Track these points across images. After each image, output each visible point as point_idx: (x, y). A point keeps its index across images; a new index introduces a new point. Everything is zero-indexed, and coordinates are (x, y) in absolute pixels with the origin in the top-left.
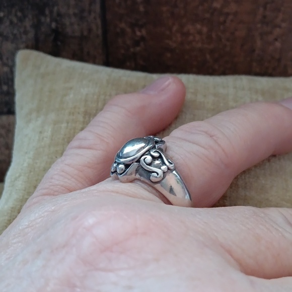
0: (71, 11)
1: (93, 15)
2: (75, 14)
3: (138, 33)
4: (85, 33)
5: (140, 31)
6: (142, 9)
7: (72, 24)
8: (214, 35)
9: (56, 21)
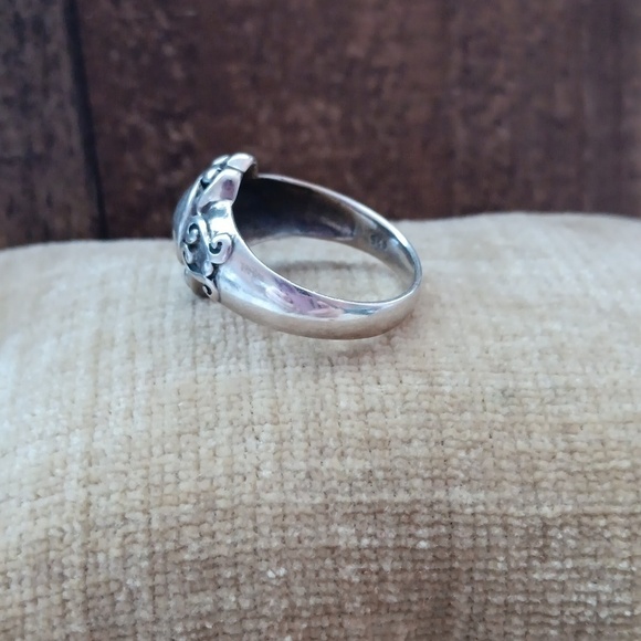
3: (175, 136)
4: (38, 148)
5: (179, 129)
6: (177, 72)
8: (357, 124)
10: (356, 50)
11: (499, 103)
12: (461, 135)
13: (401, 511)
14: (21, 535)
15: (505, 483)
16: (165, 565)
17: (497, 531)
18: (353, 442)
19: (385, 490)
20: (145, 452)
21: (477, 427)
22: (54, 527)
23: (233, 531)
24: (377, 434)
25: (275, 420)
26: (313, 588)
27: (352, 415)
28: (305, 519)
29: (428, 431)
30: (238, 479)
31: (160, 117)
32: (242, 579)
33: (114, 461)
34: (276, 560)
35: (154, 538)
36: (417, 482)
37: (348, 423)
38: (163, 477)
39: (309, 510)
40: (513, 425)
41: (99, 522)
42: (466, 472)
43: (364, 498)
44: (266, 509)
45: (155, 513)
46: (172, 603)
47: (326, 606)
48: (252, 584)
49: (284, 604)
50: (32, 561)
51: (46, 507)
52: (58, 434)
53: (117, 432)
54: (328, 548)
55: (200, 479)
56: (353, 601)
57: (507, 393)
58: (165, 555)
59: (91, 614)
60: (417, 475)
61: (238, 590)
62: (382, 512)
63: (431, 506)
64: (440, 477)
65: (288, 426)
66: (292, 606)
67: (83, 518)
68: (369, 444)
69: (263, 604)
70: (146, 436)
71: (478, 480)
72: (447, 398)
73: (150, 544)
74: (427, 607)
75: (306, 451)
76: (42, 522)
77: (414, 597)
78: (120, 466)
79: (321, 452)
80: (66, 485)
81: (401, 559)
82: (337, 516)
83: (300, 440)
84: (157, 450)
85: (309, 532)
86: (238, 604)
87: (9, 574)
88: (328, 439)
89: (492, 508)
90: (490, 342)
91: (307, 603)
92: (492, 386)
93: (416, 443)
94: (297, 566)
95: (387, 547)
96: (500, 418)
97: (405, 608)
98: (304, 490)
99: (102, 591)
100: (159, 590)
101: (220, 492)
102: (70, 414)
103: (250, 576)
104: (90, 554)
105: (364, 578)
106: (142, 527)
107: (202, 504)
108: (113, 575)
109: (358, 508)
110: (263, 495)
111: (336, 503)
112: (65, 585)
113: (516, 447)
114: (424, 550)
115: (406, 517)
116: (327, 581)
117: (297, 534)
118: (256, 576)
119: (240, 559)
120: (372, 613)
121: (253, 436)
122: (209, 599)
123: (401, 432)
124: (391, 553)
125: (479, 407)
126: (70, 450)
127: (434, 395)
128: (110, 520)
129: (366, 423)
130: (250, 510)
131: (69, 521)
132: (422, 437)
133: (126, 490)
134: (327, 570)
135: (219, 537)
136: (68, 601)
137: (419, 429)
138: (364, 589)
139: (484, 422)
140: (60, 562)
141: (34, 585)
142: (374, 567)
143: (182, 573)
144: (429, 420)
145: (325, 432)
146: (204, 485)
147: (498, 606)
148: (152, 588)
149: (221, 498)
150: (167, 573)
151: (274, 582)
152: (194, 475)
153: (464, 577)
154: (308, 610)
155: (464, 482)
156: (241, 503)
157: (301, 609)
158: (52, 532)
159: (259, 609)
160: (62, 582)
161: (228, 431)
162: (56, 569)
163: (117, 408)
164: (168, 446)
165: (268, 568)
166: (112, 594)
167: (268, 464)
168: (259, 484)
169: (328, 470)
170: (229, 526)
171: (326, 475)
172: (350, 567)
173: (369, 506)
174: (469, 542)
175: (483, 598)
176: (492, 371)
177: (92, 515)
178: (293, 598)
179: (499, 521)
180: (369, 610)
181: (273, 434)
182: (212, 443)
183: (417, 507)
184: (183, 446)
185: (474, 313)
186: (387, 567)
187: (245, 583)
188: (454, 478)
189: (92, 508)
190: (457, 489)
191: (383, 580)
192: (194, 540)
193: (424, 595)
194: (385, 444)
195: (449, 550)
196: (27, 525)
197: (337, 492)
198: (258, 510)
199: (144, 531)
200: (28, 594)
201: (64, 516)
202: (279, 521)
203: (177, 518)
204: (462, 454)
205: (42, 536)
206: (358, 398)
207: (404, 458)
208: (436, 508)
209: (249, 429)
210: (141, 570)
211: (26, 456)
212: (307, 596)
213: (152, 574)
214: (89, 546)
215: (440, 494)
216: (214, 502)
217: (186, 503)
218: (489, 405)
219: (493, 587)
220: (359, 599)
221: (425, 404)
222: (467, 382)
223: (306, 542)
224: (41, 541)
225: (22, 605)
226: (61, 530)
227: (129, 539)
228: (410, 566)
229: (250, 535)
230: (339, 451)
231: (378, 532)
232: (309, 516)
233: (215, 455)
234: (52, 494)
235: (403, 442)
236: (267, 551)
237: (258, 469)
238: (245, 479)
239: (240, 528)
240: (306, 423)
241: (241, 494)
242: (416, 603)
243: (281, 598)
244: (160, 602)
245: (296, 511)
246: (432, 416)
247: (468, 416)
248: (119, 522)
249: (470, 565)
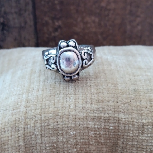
0: (13, 11)
1: (27, 13)
2: (16, 13)
3: (57, 24)
4: (23, 25)
5: (58, 22)
6: (58, 8)
7: (14, 19)
8: (102, 23)
9: (3, 17)
10: (103, 4)
11: (138, 20)
12: (128, 27)
13: (106, 119)
14: (9, 119)
15: (133, 113)
16: (44, 129)
17: (131, 125)
18: (94, 100)
19: (102, 113)
20: (41, 100)
21: (127, 99)
22: (17, 118)
23: (62, 122)
24: (101, 99)
25: (75, 94)
26: (82, 137)
27: (94, 93)
28: (81, 119)
29: (114, 99)
30: (64, 108)
31: (53, 19)
32: (64, 134)
33: (33, 102)
34: (73, 129)
35: (42, 122)
36: (111, 112)
37: (94, 95)
38: (45, 107)
39: (82, 117)
40: (136, 98)
41: (29, 117)
42: (123, 110)
43: (97, 115)
44: (71, 116)
45: (43, 116)
46: (46, 139)
47: (85, 142)
48: (67, 135)
49: (75, 141)
50: (11, 126)
51: (15, 113)
52: (20, 94)
53: (35, 95)
54: (86, 127)
55: (55, 108)
56: (92, 141)
57: (135, 90)
58: (45, 126)
59: (25, 140)
60: (111, 110)
61: (63, 137)
62: (101, 119)
63: (114, 118)
64: (117, 111)
65: (78, 96)
66: (77, 142)
67: (25, 116)
68: (98, 101)
69: (69, 140)
70: (42, 96)
71: (126, 112)
72: (120, 91)
73: (41, 123)
74: (111, 144)
75: (82, 102)
76: (14, 116)
77: (108, 141)
78: (35, 103)
79: (86, 103)
80: (21, 107)
81: (105, 131)
82: (89, 119)
83: (81, 99)
84: (44, 100)
85: (82, 123)
86: (63, 140)
87: (5, 129)
88: (88, 99)
89: (130, 120)
90: (131, 77)
91: (81, 141)
92: (131, 88)
93: (111, 102)
94: (78, 131)
95: (102, 128)
96: (133, 96)
97: (106, 144)
98: (81, 112)
99: (28, 135)
100: (43, 135)
101: (60, 111)
102: (23, 89)
103: (66, 133)
104: (26, 125)
105: (95, 135)
106: (39, 119)
107: (55, 114)
108: (31, 131)
109: (95, 118)
110: (71, 113)
111: (89, 116)
112: (19, 133)
113: (137, 104)
114: (111, 129)
115: (107, 121)
116: (86, 136)
117: (79, 123)
118: (68, 133)
119: (64, 128)
120: (97, 145)
121: (69, 97)
122: (55, 138)
123: (107, 99)
124: (103, 130)
125: (128, 93)
126: (23, 98)
127: (116, 89)
128: (31, 117)
129: (98, 96)
130: (67, 116)
131: (21, 116)
132: (112, 100)
133: (36, 109)
134: (86, 133)
135: (59, 123)
136: (20, 136)
137: (112, 98)
138: (95, 138)
139: (129, 97)
140: (18, 127)
141: (11, 132)
142: (98, 133)
143: (49, 131)
144: (115, 96)
145: (88, 98)
146: (56, 109)
147: (130, 145)
148: (41, 135)
149: (60, 113)
150: (45, 131)
151: (72, 135)
152: (53, 107)
153: (122, 137)
154: (81, 143)
155: (123, 112)
156: (65, 114)
157: (79, 142)
158: (17, 119)
159: (68, 142)
160: (18, 132)
161: (63, 96)
162: (17, 128)
163: (35, 88)
164: (47, 99)
165: (71, 131)
166: (31, 136)
167: (72, 105)
168: (70, 110)
169: (88, 107)
170: (61, 120)
171: (87, 109)
172: (92, 133)
173: (98, 117)
174: (123, 128)
175: (126, 143)
176: (132, 84)
177: (27, 115)
178: (77, 140)
179: (131, 123)
180: (96, 144)
181: (74, 97)
182: (58, 99)
183: (110, 118)
184: (51, 99)
185: (128, 69)
186: (102, 133)
187: (65, 135)
188: (120, 111)
189: (27, 113)
190: (121, 114)
191: (100, 136)
192: (52, 123)
193: (111, 141)
194: (103, 101)
195: (118, 130)
196: (10, 117)
197: (90, 113)
198: (69, 117)
199: (40, 120)
200: (10, 134)
201: (20, 115)
202: (74, 119)
203: (48, 117)
204: (123, 105)
205: (14, 120)
206: (96, 89)
207: (108, 105)
208: (115, 119)
209: (68, 96)
210: (38, 130)
211: (12, 99)
212: (80, 139)
213: (41, 131)
214: (26, 123)
215: (116, 115)
216: (58, 114)
217: (51, 113)
218: (130, 93)
219: (129, 140)
220: (94, 141)
221: (114, 92)
222: (125, 87)
223: (81, 125)
224: (14, 121)
225: (8, 137)
226: (19, 118)
227: (36, 122)
228: (107, 133)
229: (67, 123)
230: (91, 103)
231: (100, 124)
232: (82, 119)
233: (59, 102)
234: (18, 109)
235: (107, 101)
236: (71, 127)
237: (70, 106)
238: (66, 108)
239: (64, 121)
240: (83, 95)
241: (65, 112)
242: (109, 143)
243: (74, 139)
244: (43, 138)
245: (79, 117)
246: (115, 95)
247: (125, 95)
248: (33, 117)
249: (123, 134)
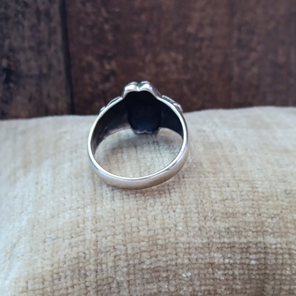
0: (26, 45)
1: (53, 48)
2: (31, 48)
3: (108, 67)
4: (45, 71)
5: (109, 63)
6: (110, 37)
7: (27, 60)
9: (8, 58)
10: (191, 29)
13: (243, 246)
14: (65, 255)
15: (289, 234)
16: (134, 270)
17: (287, 256)
18: (219, 214)
19: (235, 236)
20: (122, 217)
21: (276, 208)
22: (81, 252)
23: (166, 255)
24: (231, 210)
25: (182, 203)
26: (203, 282)
27: (218, 201)
28: (199, 250)
29: (254, 210)
30: (167, 231)
31: (101, 58)
32: (171, 277)
33: (108, 221)
34: (187, 268)
35: (129, 258)
36: (250, 233)
37: (216, 205)
38: (131, 229)
39: (201, 246)
40: (291, 207)
41: (103, 250)
42: (272, 229)
43: (226, 240)
44: (181, 245)
45: (129, 246)
46: (138, 288)
47: (209, 291)
48: (175, 280)
49: (191, 289)
50: (71, 268)
51: (77, 242)
52: (78, 208)
53: (108, 207)
54: (210, 263)
55: (149, 230)
56: (221, 288)
57: (287, 192)
58: (134, 266)
59: (99, 293)
60: (250, 230)
61: (168, 282)
62: (234, 247)
63: (256, 244)
64: (260, 231)
65: (189, 206)
66: (194, 290)
67: (94, 248)
68: (227, 215)
69: (180, 289)
70: (122, 209)
71: (277, 232)
72: (260, 194)
73: (127, 260)
74: (253, 291)
75: (198, 218)
76: (75, 249)
77: (248, 286)
78: (110, 223)
79: (205, 219)
80: (85, 232)
81: (243, 269)
82: (214, 249)
83: (195, 213)
84: (128, 216)
85: (201, 256)
86: (169, 290)
87: (61, 274)
88: (208, 213)
89: (284, 246)
90: (276, 168)
91: (201, 289)
92: (280, 189)
93: (248, 215)
94: (196, 272)
95: (237, 263)
96: (285, 204)
97: (244, 291)
98: (198, 236)
99: (104, 283)
100: (132, 282)
101: (159, 237)
102: (84, 198)
103: (175, 276)
104: (99, 265)
105: (226, 277)
106: (123, 252)
107: (151, 242)
108: (110, 275)
109: (223, 245)
110: (179, 238)
111: (213, 243)
112: (87, 279)
113: (293, 217)
114: (253, 265)
115: (246, 250)
116: (210, 279)
117: (195, 257)
118: (177, 276)
119: (169, 268)
120: (229, 294)
121: (172, 210)
122: (155, 287)
123: (241, 210)
124: (238, 266)
125: (275, 199)
126: (86, 216)
127: (254, 192)
128: (108, 249)
129: (225, 205)
130: (174, 245)
131: (88, 249)
132: (251, 212)
133: (114, 235)
134: (209, 274)
135: (159, 258)
136: (88, 287)
137: (249, 208)
138: (226, 282)
139: (278, 205)
140: (85, 269)
141: (72, 278)
142: (231, 272)
143: (142, 274)
144: (253, 204)
145: (207, 209)
146: (151, 233)
147: (286, 291)
148: (129, 281)
149: (159, 239)
150: (135, 274)
151: (186, 279)
152: (146, 228)
153: (271, 277)
154: (201, 292)
155: (271, 233)
156: (169, 242)
157: (198, 292)
158: (81, 254)
159: (178, 292)
160: (85, 278)
161: (161, 208)
162: (83, 272)
163: (106, 196)
164: (133, 214)
165: (183, 273)
166: (109, 284)
167: (181, 224)
168: (177, 233)
169: (208, 227)
170: (164, 252)
171: (208, 229)
172: (220, 273)
173: (229, 244)
174: (274, 261)
175: (279, 287)
176: (279, 182)
177: (99, 247)
178: (194, 287)
179: (287, 251)
180: (228, 292)
181: (182, 210)
182: (153, 213)
183: (250, 245)
184: (140, 214)
185: (266, 154)
186: (237, 272)
187: (172, 279)
188: (267, 231)
189: (98, 243)
190: (268, 236)
191: (234, 279)
192: (148, 259)
193: (252, 285)
194: (234, 215)
195: (264, 265)
196: (68, 251)
197: (213, 237)
198: (177, 246)
199: (124, 254)
200: (69, 283)
201: (86, 247)
202: (187, 250)
203: (140, 249)
204: (269, 220)
205: (76, 256)
206: (219, 193)
207: (243, 222)
208: (259, 245)
209: (170, 207)
210: (123, 272)
211: (64, 217)
212: (201, 285)
213: (128, 274)
214: (98, 261)
215: (260, 239)
216: (156, 241)
217: (143, 241)
218: (279, 197)
219: (284, 282)
220: (224, 287)
221: (251, 197)
222: (268, 187)
223: (200, 261)
224: (76, 258)
225: (67, 289)
226: (85, 253)
227: (117, 258)
228: (247, 272)
229: (174, 257)
230: (213, 218)
231: (232, 256)
232: (201, 248)
233: (155, 219)
234: (79, 236)
235: (243, 215)
236: (182, 264)
237: (176, 226)
238: (170, 231)
239: (169, 254)
240: (197, 204)
241: (169, 238)
242: (249, 289)
243: (188, 286)
244: (133, 288)
245: (195, 246)
246: (255, 202)
247: (270, 203)
248: (112, 250)
249: (273, 272)
